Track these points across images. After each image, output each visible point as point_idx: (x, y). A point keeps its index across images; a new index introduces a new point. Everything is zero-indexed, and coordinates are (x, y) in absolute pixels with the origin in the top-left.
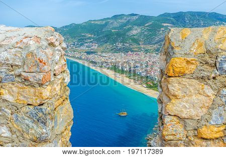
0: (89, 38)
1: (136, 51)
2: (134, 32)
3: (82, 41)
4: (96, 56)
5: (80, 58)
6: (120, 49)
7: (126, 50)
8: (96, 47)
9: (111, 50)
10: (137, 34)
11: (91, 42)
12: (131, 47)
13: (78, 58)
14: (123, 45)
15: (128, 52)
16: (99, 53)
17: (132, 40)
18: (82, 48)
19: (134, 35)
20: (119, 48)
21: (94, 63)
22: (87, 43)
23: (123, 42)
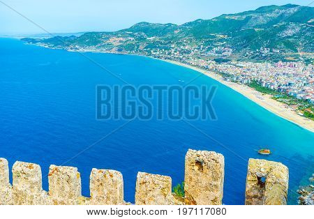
0: (221, 40)
1: (290, 61)
2: (289, 32)
3: (210, 44)
4: (229, 66)
5: (206, 68)
6: (265, 57)
7: (274, 59)
8: (230, 53)
9: (253, 58)
10: (294, 35)
11: (223, 46)
12: (284, 54)
13: (203, 68)
14: (271, 51)
15: (277, 62)
16: (234, 62)
17: (285, 44)
18: (209, 53)
19: (289, 37)
20: (264, 55)
21: (226, 76)
22: (217, 46)
23: (271, 47)
